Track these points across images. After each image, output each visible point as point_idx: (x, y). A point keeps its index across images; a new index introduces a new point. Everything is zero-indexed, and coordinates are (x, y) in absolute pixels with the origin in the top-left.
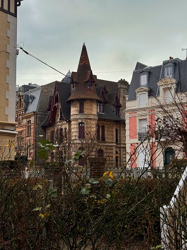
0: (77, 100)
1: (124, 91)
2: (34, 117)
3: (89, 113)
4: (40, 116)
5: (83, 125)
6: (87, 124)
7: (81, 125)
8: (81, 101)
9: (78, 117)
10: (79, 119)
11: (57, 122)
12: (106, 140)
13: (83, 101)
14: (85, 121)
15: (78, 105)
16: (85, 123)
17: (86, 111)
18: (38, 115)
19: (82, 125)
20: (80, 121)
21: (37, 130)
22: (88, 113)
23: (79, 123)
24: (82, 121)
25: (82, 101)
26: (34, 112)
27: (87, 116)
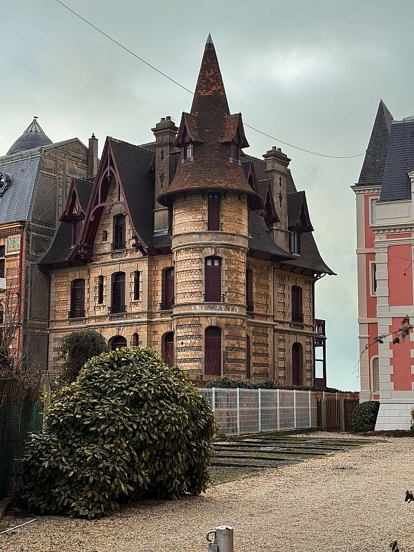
0: (203, 192)
1: (281, 179)
2: (19, 236)
3: (234, 232)
4: (35, 234)
5: (216, 264)
6: (229, 261)
7: (209, 263)
8: (211, 197)
9: (206, 239)
10: (209, 245)
11: (99, 255)
12: (256, 310)
13: (216, 197)
14: (225, 254)
15: (206, 208)
16: (225, 257)
17: (227, 227)
18: (32, 233)
19: (213, 263)
20: (210, 252)
21: (29, 273)
22: (231, 232)
23: (207, 259)
24: (216, 253)
25: (213, 197)
26: (21, 222)
27: (230, 240)
